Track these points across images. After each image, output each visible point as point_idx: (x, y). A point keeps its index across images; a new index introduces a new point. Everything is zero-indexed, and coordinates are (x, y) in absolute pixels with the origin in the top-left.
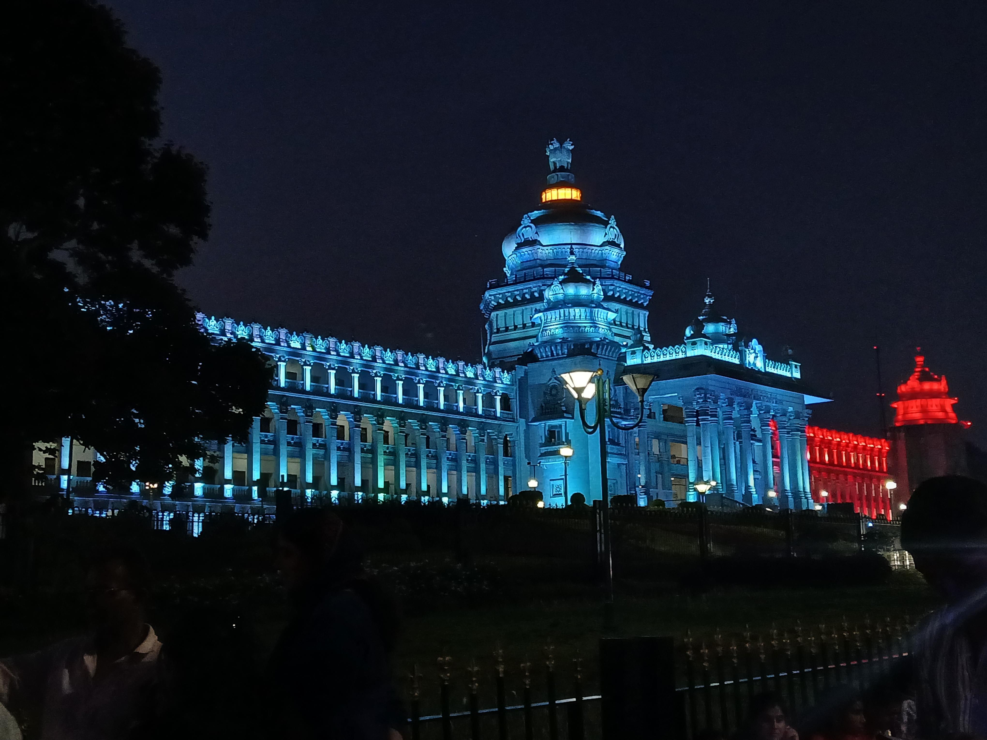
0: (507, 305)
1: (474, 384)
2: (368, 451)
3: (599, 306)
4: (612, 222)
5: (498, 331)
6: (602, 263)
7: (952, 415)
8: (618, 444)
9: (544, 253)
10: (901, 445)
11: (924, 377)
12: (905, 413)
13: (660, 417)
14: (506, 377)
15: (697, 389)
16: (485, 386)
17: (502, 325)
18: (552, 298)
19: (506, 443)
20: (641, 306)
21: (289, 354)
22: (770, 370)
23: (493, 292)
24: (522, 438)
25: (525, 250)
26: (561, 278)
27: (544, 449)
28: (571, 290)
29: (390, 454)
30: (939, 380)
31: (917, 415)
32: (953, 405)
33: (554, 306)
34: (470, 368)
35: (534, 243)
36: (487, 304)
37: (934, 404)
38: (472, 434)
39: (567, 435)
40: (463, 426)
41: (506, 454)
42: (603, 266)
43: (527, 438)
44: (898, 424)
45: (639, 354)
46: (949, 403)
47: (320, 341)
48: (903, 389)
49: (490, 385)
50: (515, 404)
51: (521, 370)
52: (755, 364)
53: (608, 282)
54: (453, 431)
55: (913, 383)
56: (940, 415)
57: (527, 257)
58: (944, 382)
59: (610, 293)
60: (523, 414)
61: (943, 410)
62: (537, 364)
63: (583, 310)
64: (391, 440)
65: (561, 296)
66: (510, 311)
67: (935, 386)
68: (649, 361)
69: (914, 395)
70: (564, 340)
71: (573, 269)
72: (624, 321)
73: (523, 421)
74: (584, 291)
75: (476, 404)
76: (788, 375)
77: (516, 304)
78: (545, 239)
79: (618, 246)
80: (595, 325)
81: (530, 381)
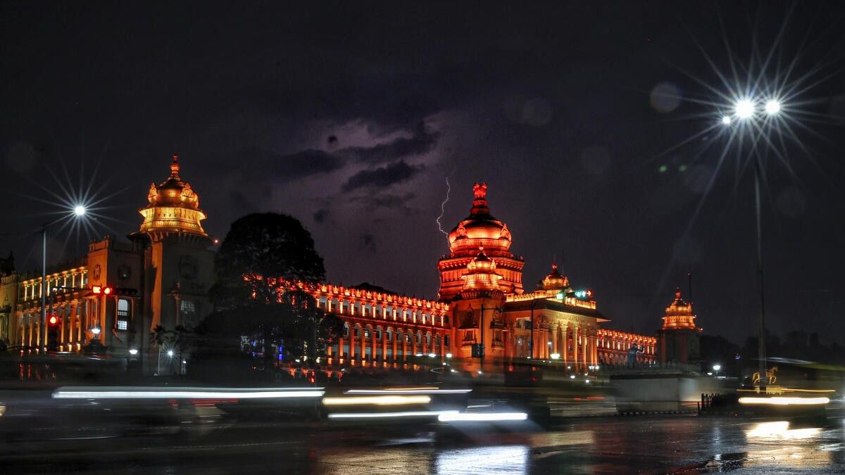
0: (450, 269)
1: (430, 311)
2: (379, 343)
3: (494, 273)
4: (505, 227)
5: (446, 281)
6: (498, 248)
7: (693, 325)
8: (501, 341)
9: (470, 242)
10: (663, 341)
11: (680, 304)
12: (668, 323)
13: (523, 327)
14: (447, 307)
15: (539, 316)
16: (436, 311)
17: (447, 278)
18: (470, 268)
19: (446, 338)
20: (518, 270)
21: (344, 298)
22: (579, 305)
23: (444, 262)
24: (454, 336)
25: (460, 241)
26: (475, 258)
27: (464, 343)
28: (480, 265)
29: (389, 344)
30: (687, 306)
31: (674, 324)
32: (694, 319)
33: (472, 272)
34: (428, 303)
35: (463, 237)
36: (441, 267)
37: (683, 318)
38: (428, 335)
39: (475, 336)
40: (424, 331)
41: (446, 344)
42: (500, 250)
43: (456, 337)
44: (663, 329)
45: (512, 297)
46: (691, 318)
47: (358, 292)
48: (668, 310)
49: (439, 311)
50: (451, 320)
51: (454, 304)
52: (570, 303)
53: (501, 259)
54: (419, 334)
55: (673, 307)
56: (687, 324)
57: (461, 244)
58: (689, 307)
59: (502, 264)
60: (455, 324)
61: (688, 322)
62: (462, 301)
63: (485, 275)
64: (390, 337)
65: (475, 268)
66: (451, 272)
67: (685, 309)
68: (517, 300)
69: (673, 314)
70: (475, 290)
71: (481, 254)
72: (509, 278)
73: (454, 328)
74: (486, 265)
75: (431, 320)
76: (589, 307)
77: (454, 268)
78: (470, 235)
79: (507, 239)
80: (491, 282)
81: (459, 309)
